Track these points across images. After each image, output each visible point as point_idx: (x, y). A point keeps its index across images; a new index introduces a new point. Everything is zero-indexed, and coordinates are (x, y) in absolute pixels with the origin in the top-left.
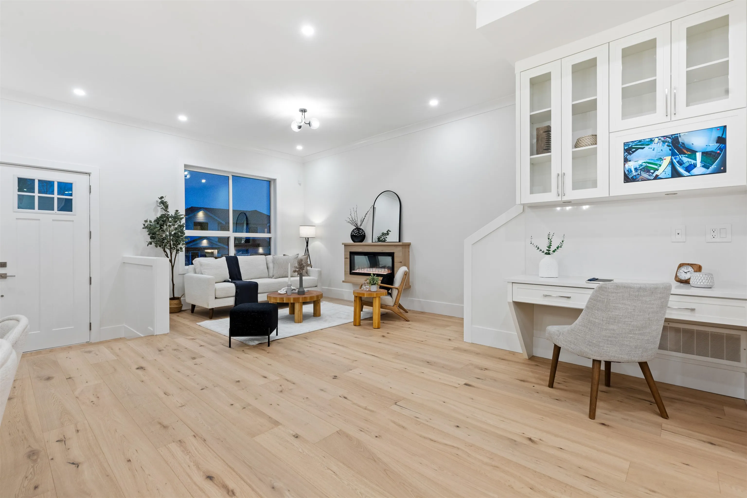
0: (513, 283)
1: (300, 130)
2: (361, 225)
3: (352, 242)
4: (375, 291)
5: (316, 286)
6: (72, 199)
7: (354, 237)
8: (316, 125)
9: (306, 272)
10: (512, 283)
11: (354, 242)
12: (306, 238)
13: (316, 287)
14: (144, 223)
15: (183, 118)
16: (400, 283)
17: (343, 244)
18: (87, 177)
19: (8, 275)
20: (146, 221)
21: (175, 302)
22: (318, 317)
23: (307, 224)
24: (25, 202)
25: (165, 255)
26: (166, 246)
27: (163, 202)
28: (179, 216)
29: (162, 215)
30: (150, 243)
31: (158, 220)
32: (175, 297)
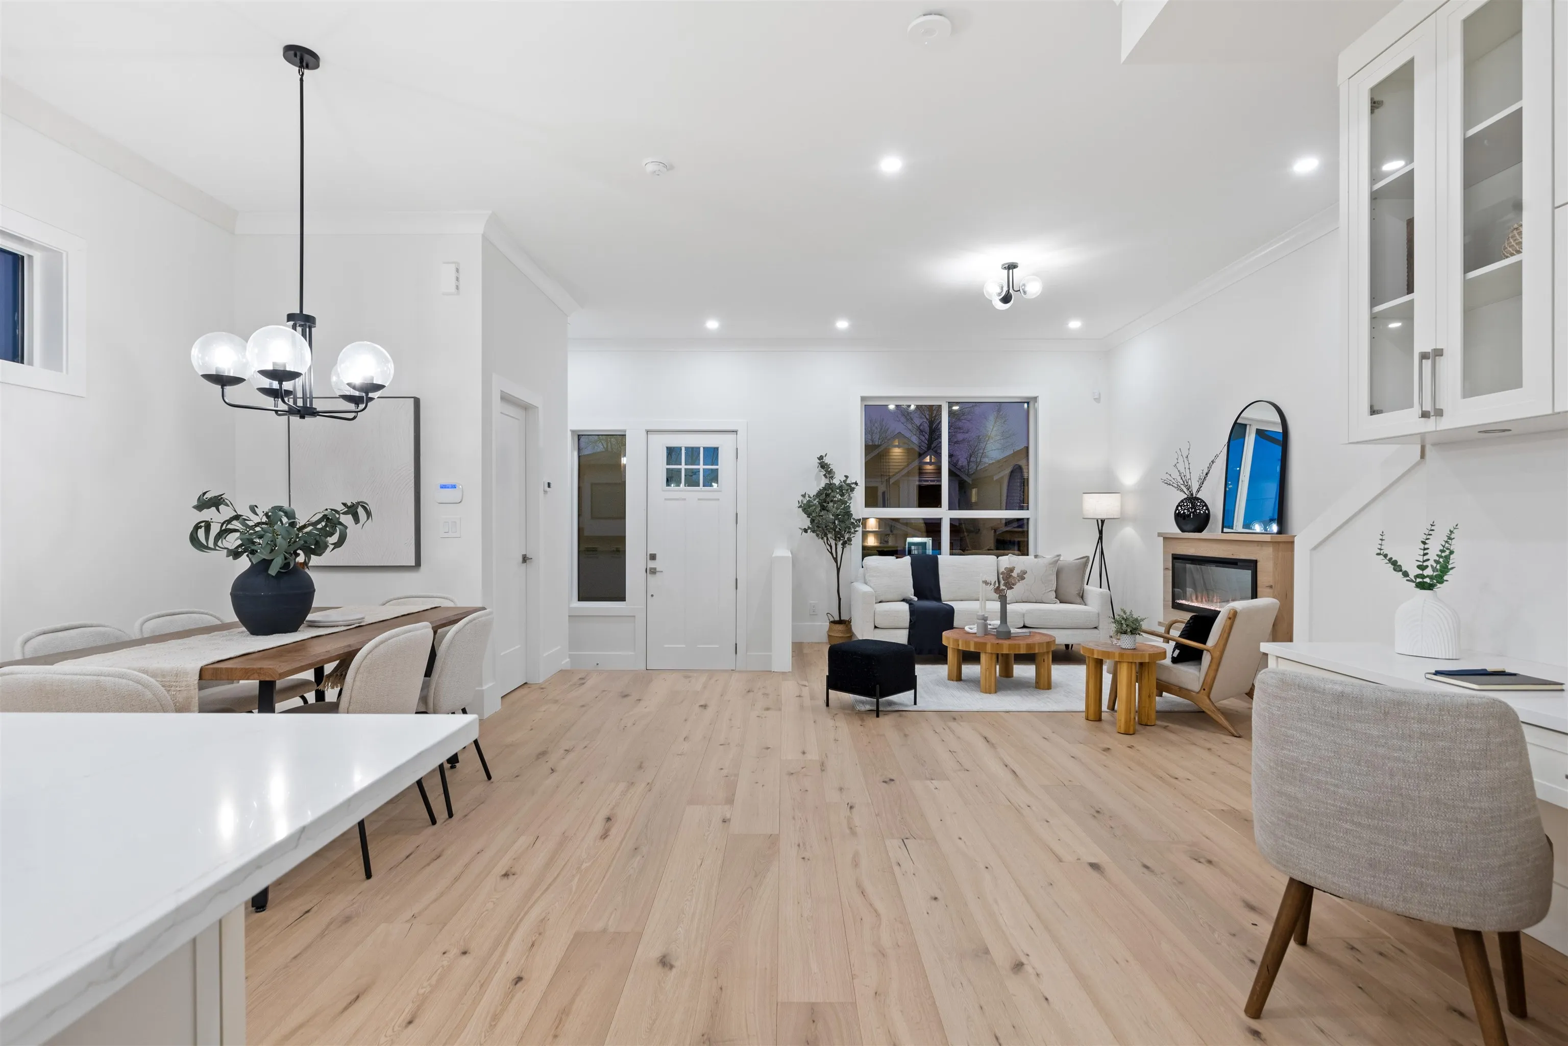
0: (1278, 657)
1: (1008, 306)
2: (1198, 491)
3: (1178, 531)
4: (1128, 649)
5: (1096, 628)
6: (717, 469)
7: (1180, 519)
8: (1034, 289)
9: (1079, 594)
10: (1275, 658)
11: (1183, 531)
12: (1097, 521)
13: (1096, 631)
14: (801, 498)
15: (842, 325)
16: (1218, 638)
17: (1160, 535)
18: (732, 437)
19: (657, 570)
20: (804, 496)
21: (840, 627)
22: (1043, 689)
23: (1109, 487)
24: (672, 478)
25: (828, 549)
26: (829, 536)
27: (823, 466)
28: (849, 485)
29: (825, 485)
30: (806, 531)
31: (819, 494)
32: (842, 619)
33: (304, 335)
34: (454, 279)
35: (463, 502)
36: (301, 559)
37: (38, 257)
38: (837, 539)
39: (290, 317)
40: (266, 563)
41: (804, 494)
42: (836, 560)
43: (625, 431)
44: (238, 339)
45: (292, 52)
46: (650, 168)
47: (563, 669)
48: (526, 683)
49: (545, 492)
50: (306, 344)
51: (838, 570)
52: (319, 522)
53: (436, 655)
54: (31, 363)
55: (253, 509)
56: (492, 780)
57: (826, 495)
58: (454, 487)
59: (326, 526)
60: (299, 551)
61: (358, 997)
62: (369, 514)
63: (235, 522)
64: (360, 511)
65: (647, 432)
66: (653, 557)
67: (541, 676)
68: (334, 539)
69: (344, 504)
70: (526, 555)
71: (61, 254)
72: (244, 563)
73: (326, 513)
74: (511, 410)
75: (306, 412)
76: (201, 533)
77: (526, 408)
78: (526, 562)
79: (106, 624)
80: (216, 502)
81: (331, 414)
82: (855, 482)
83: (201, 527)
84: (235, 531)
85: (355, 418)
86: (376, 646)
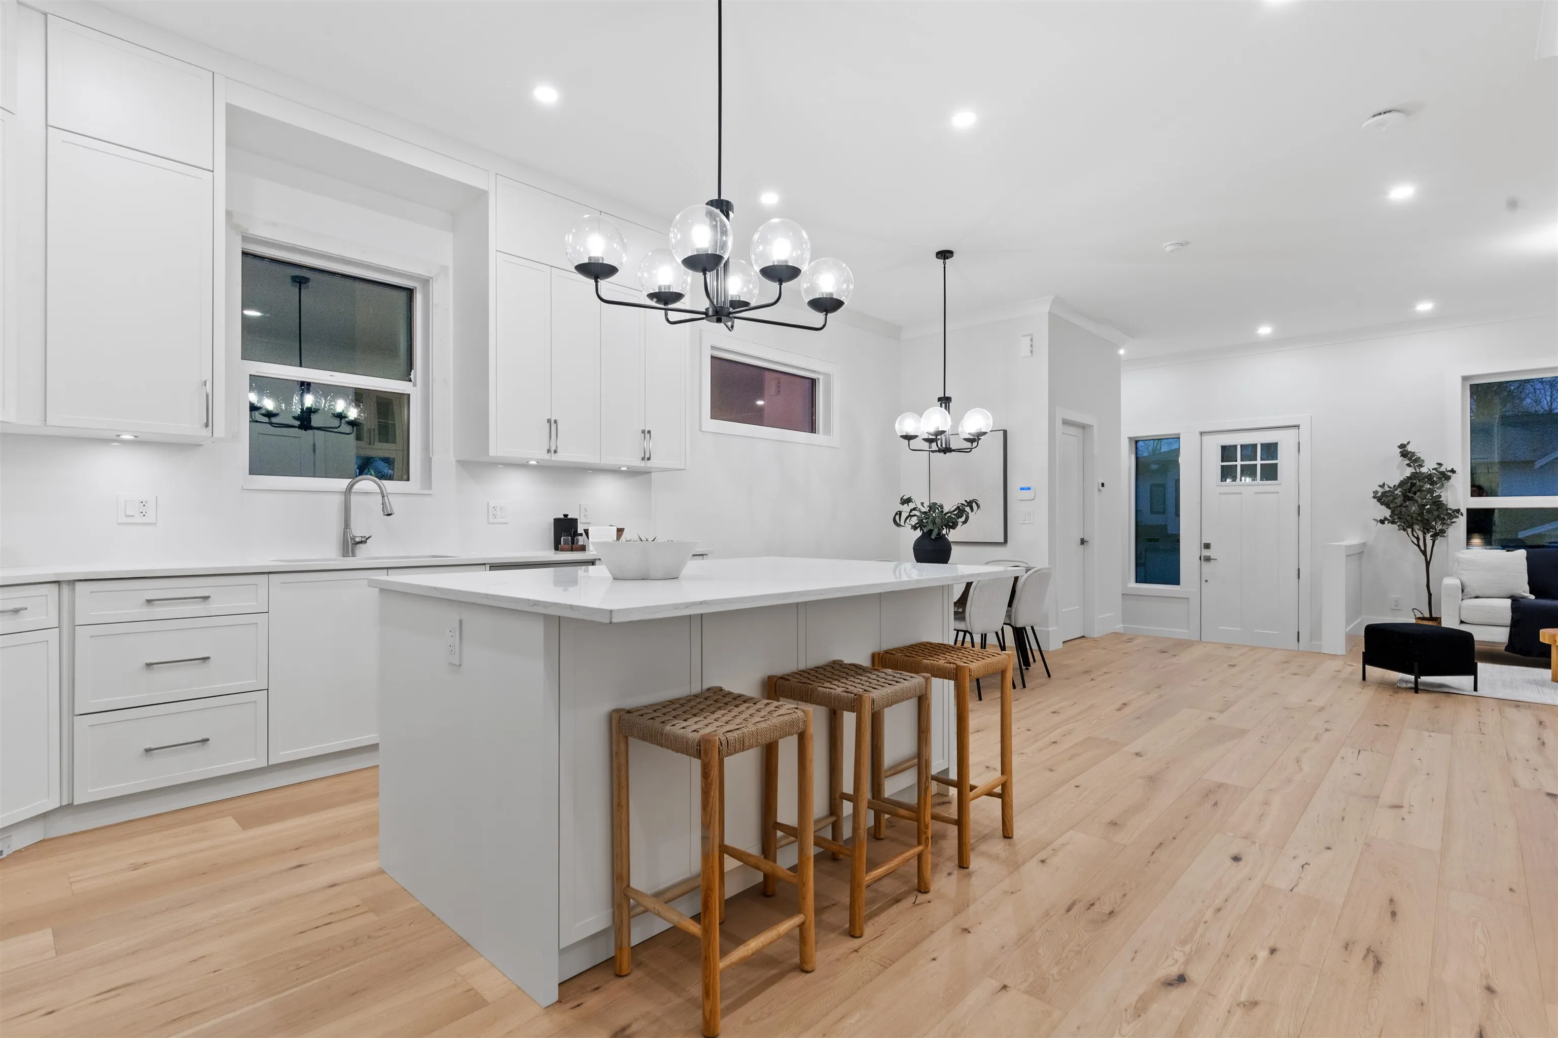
6: (1276, 464)
15: (1425, 307)
18: (1294, 431)
19: (1211, 557)
20: (1382, 486)
24: (1227, 473)
25: (1412, 541)
26: (1416, 527)
27: (1405, 454)
28: (1443, 473)
29: (1411, 475)
30: (1382, 522)
31: (1402, 484)
32: (1433, 616)
33: (946, 408)
34: (1029, 346)
35: (1036, 498)
36: (944, 532)
37: (821, 377)
38: (1425, 530)
39: (940, 399)
40: (931, 531)
41: (1382, 484)
42: (1424, 553)
43: (1179, 434)
44: (917, 416)
45: (940, 255)
46: (1168, 249)
47: (1116, 631)
48: (1084, 637)
49: (1099, 490)
50: (947, 412)
51: (1428, 564)
52: (954, 511)
53: (1015, 591)
54: (819, 433)
55: (922, 504)
56: (1051, 677)
57: (1411, 484)
58: (1029, 489)
59: (958, 512)
60: (944, 527)
62: (978, 506)
63: (913, 512)
64: (974, 505)
65: (1201, 433)
66: (1207, 546)
67: (1097, 633)
68: (963, 519)
69: (966, 501)
70: (1083, 539)
71: (831, 375)
72: (918, 533)
73: (958, 505)
74: (1072, 430)
75: (947, 450)
76: (897, 517)
77: (1083, 427)
78: (1083, 544)
80: (908, 501)
81: (959, 450)
82: (1450, 469)
83: (897, 514)
84: (915, 515)
85: (971, 451)
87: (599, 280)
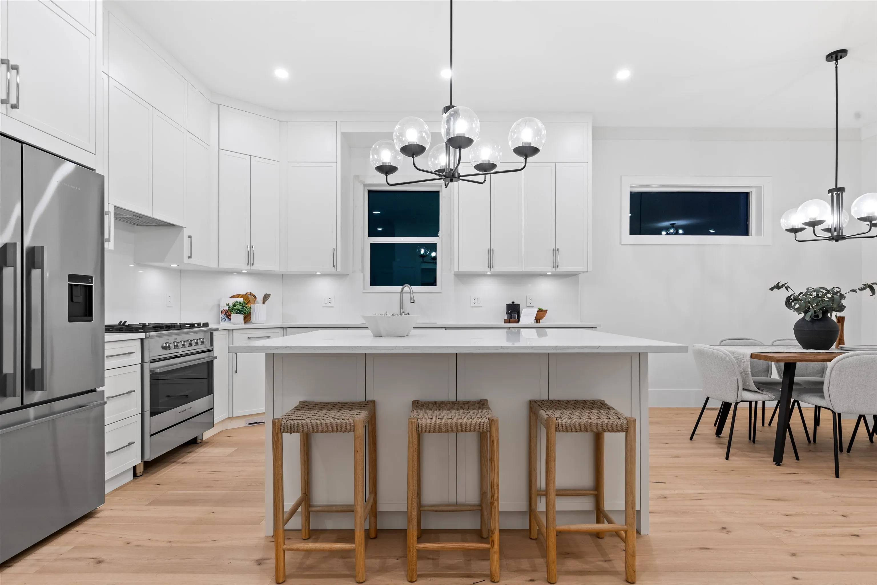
37: (754, 191)
45: (830, 57)
54: (751, 235)
61: (778, 500)
71: (762, 187)
79: (756, 339)
86: (844, 358)
87: (387, 174)
